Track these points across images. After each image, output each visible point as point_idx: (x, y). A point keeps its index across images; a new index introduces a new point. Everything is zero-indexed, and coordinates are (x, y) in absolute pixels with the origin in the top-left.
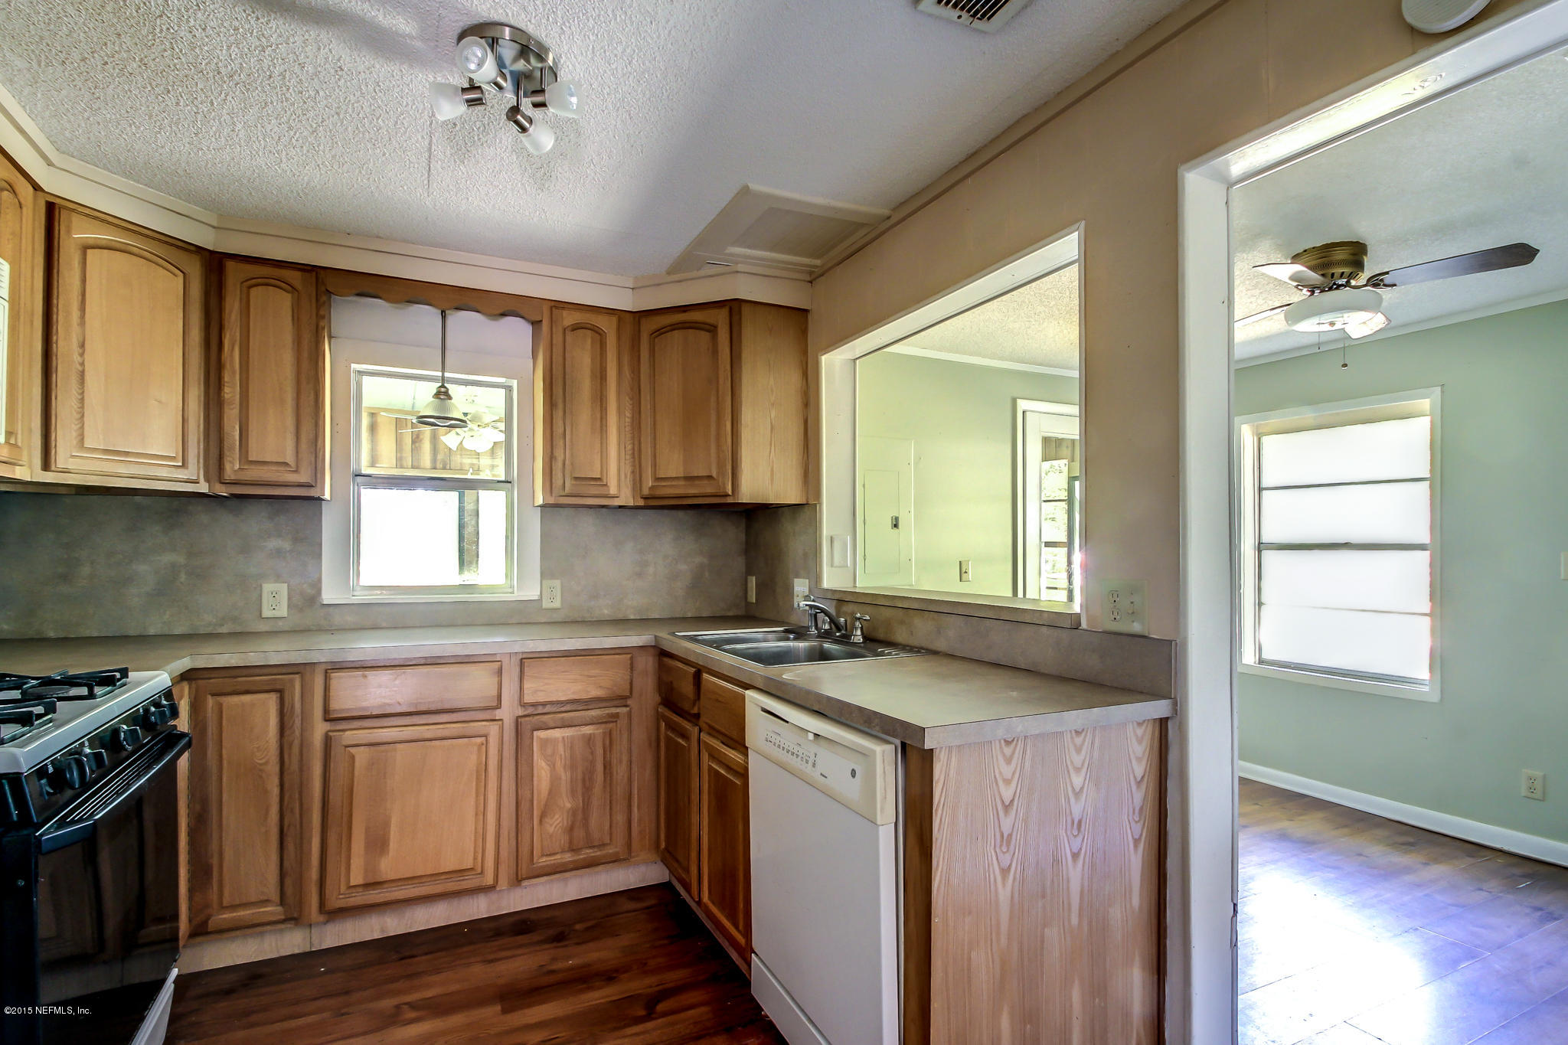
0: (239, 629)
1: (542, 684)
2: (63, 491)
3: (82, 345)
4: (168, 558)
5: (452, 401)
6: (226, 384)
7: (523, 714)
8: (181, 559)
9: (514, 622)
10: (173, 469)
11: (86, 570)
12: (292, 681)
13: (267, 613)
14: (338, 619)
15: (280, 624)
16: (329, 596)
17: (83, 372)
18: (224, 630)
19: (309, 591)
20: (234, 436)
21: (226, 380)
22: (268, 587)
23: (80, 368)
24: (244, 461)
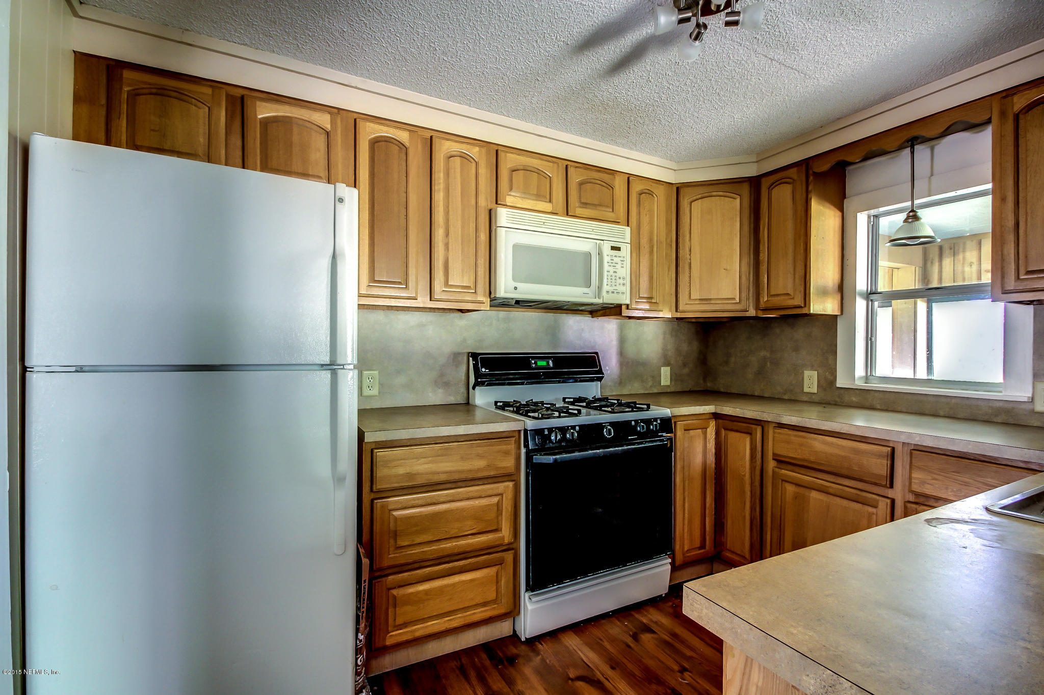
0: (793, 398)
1: (930, 478)
2: (725, 320)
3: (690, 251)
4: (763, 353)
5: (922, 221)
6: (761, 252)
7: (913, 501)
8: (768, 354)
9: (999, 421)
10: (733, 305)
11: (733, 359)
12: (756, 430)
13: (806, 390)
14: (847, 398)
15: (813, 397)
16: (841, 382)
17: (690, 263)
18: (786, 397)
19: (829, 377)
20: (764, 281)
21: (761, 249)
22: (807, 373)
23: (689, 261)
24: (769, 295)
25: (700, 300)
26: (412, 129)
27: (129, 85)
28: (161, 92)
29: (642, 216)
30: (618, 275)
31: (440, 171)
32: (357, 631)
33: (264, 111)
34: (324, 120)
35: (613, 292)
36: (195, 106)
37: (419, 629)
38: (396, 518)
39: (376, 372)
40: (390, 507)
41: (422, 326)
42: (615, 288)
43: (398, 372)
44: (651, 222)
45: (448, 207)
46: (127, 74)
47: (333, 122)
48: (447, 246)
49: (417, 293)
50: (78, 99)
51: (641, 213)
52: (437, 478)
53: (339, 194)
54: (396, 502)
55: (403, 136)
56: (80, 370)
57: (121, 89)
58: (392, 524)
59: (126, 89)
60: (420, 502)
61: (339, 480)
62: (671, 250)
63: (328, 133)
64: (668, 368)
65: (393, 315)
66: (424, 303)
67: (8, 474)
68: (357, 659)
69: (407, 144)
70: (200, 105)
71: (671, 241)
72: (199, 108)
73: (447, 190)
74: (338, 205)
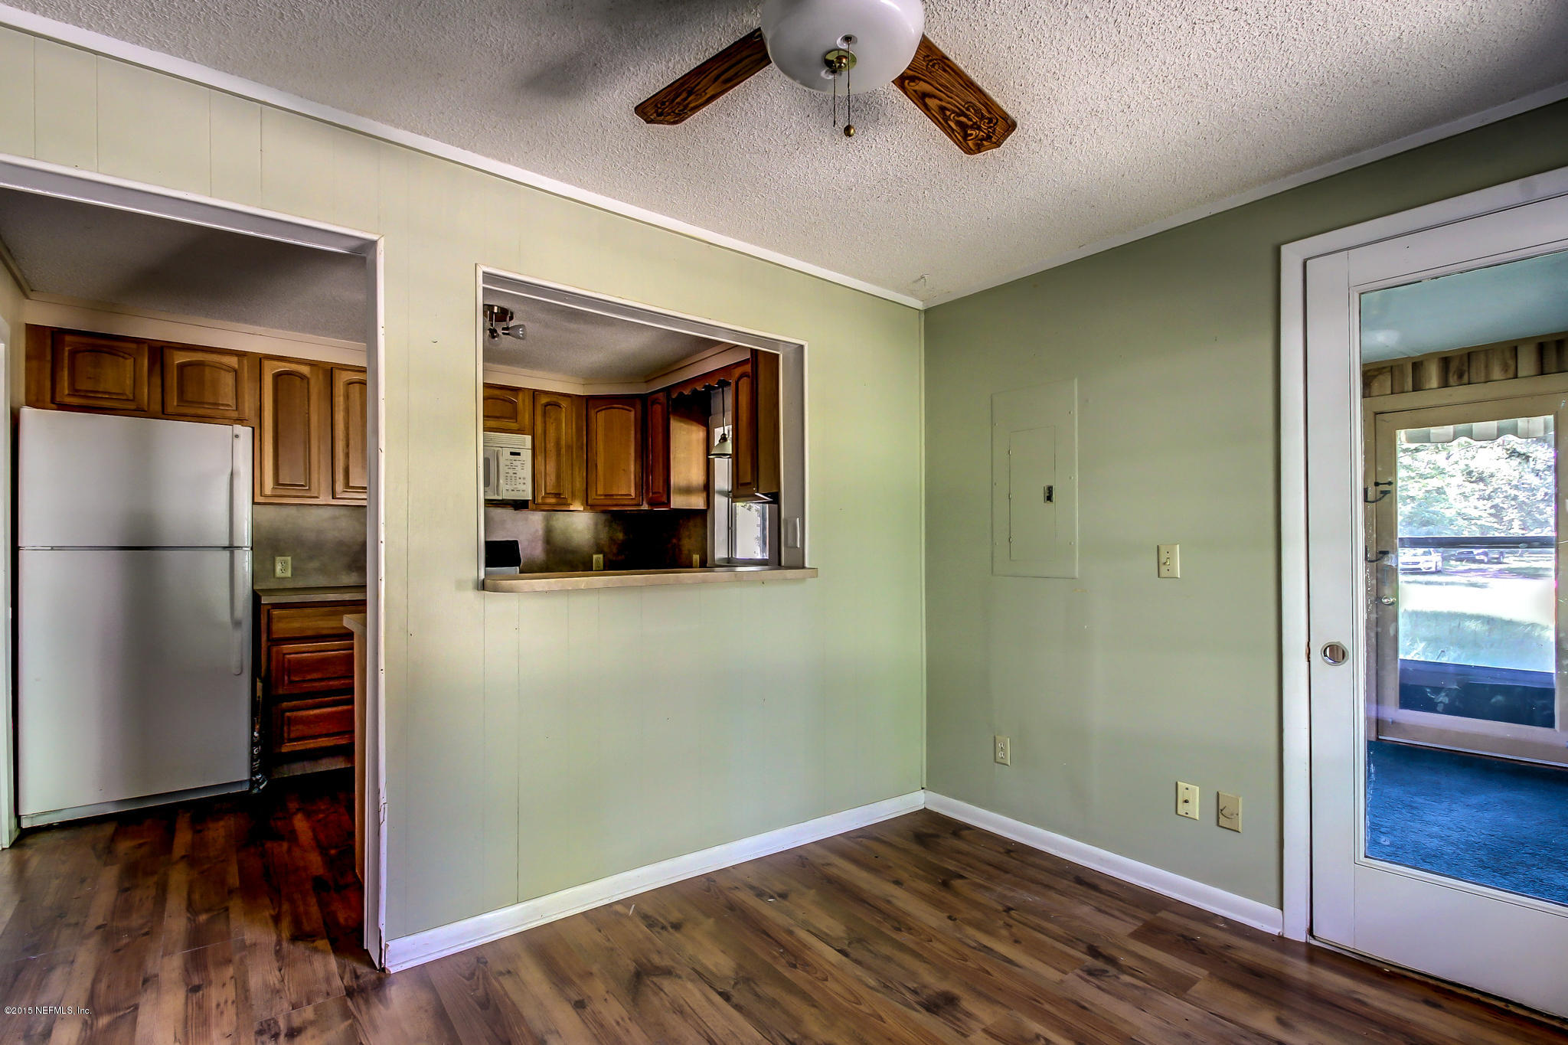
3: (596, 453)
10: (630, 500)
17: (596, 464)
23: (596, 462)
24: (653, 493)
25: (605, 495)
26: (312, 364)
27: (70, 346)
28: (95, 350)
29: (548, 426)
30: (518, 476)
31: (340, 396)
32: (253, 731)
33: (181, 358)
34: (233, 361)
35: (513, 490)
36: (123, 357)
37: (311, 743)
38: (289, 660)
39: (289, 558)
40: (285, 652)
41: (334, 518)
42: (515, 487)
43: (311, 558)
44: (558, 428)
45: (348, 423)
46: (68, 338)
47: (239, 362)
48: (347, 455)
49: (319, 493)
50: (28, 358)
51: (547, 423)
52: (325, 632)
53: (236, 432)
54: (287, 648)
55: (305, 370)
56: (52, 548)
57: (63, 349)
58: (286, 665)
59: (67, 349)
60: (311, 649)
61: (237, 624)
62: (583, 453)
63: (236, 371)
64: (601, 556)
65: (306, 511)
66: (326, 500)
67: (10, 609)
68: (252, 750)
69: (309, 376)
70: (126, 356)
71: (583, 444)
72: (126, 359)
73: (347, 411)
74: (235, 440)
